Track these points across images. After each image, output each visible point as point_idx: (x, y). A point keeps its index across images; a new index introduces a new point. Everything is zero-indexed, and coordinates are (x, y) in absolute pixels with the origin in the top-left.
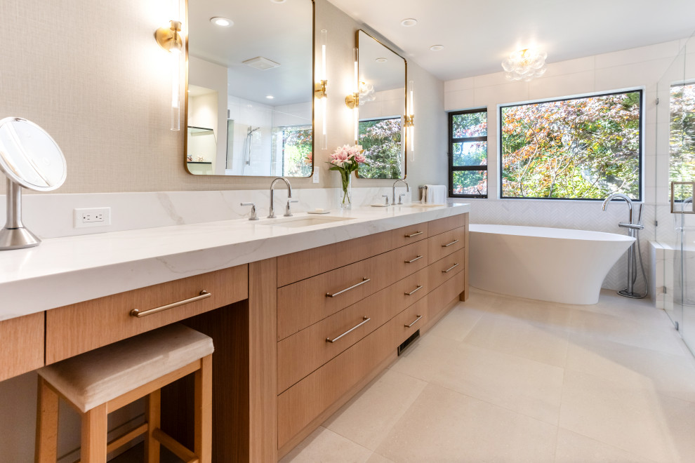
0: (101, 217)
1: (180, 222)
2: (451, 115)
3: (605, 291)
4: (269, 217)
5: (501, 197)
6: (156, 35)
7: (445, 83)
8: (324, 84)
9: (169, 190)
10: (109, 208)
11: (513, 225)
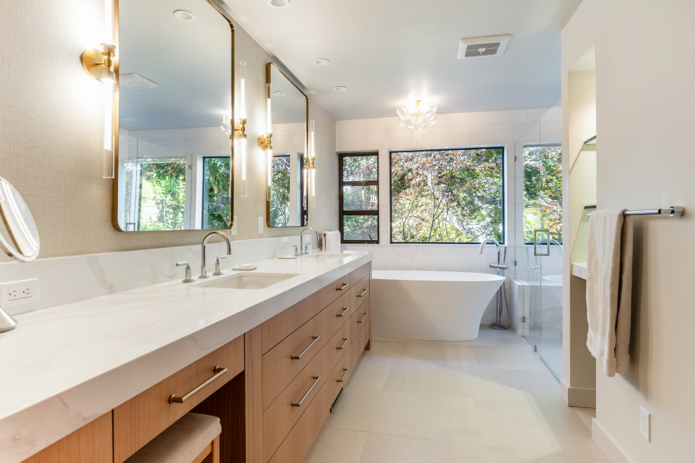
0: (28, 291)
1: (111, 290)
2: (341, 156)
3: (482, 326)
4: (201, 277)
5: (391, 243)
6: (82, 58)
7: (337, 122)
8: (244, 122)
9: (96, 252)
10: (37, 279)
11: (403, 269)
